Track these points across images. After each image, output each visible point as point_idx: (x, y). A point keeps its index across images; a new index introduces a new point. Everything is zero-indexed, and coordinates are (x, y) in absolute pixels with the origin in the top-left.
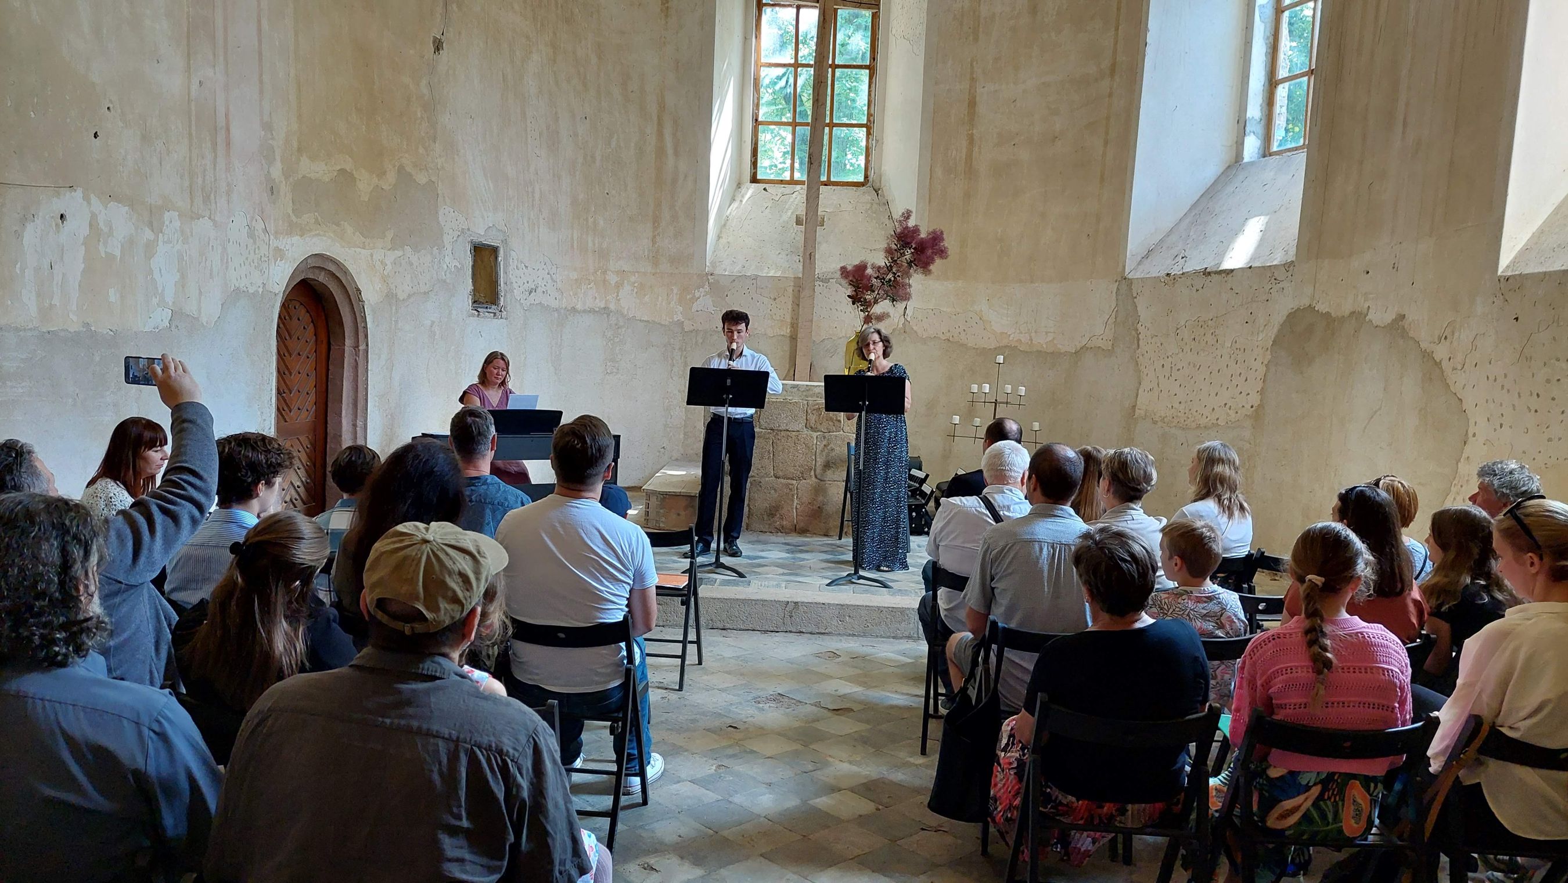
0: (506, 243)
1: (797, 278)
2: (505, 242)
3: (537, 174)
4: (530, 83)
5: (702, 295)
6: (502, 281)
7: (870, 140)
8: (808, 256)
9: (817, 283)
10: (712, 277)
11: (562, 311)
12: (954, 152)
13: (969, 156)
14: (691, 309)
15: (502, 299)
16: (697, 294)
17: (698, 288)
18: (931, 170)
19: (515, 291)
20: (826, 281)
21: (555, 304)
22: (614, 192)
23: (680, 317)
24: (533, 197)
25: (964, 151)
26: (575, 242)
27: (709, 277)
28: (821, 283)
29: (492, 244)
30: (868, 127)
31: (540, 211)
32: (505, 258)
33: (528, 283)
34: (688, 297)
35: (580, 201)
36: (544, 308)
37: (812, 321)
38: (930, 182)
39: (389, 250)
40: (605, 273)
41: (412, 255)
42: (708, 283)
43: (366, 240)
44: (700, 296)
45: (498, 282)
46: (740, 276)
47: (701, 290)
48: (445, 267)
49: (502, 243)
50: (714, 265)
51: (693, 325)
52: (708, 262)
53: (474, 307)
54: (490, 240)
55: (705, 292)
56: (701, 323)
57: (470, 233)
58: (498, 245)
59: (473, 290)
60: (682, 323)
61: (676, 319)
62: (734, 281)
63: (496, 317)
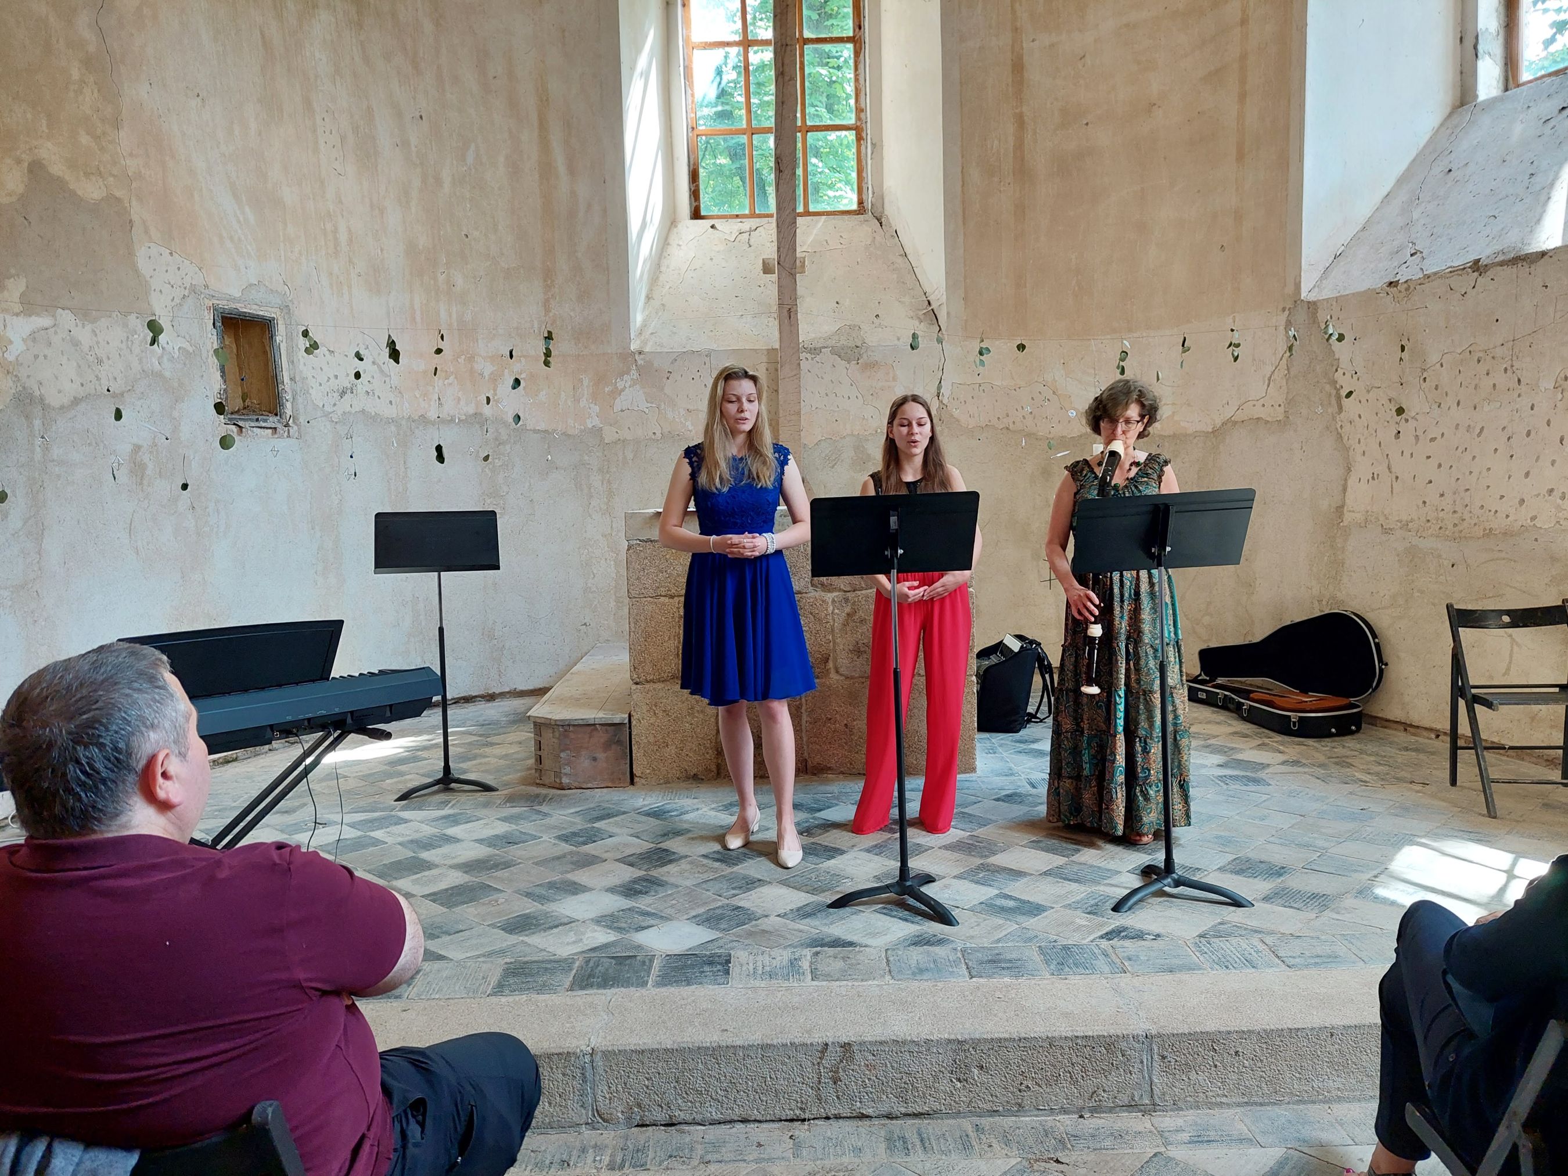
0: (289, 313)
1: (771, 351)
3: (341, 202)
4: (317, 54)
5: (627, 385)
6: (285, 376)
7: (863, 148)
8: (786, 313)
9: (803, 356)
10: (642, 356)
11: (404, 422)
12: (996, 142)
13: (1019, 146)
14: (611, 407)
16: (620, 385)
17: (621, 375)
18: (962, 172)
19: (313, 392)
20: (815, 351)
21: (389, 412)
22: (476, 233)
23: (596, 422)
24: (336, 239)
25: (1011, 140)
26: (418, 313)
27: (637, 356)
28: (808, 356)
29: (261, 313)
30: (858, 129)
32: (289, 338)
33: (336, 377)
34: (607, 390)
35: (421, 247)
36: (372, 419)
37: (799, 413)
38: (963, 191)
39: (18, 314)
40: (471, 359)
41: (77, 326)
42: (636, 366)
44: (625, 387)
45: (278, 378)
46: (684, 353)
47: (626, 377)
48: (158, 350)
49: (278, 311)
50: (643, 338)
51: (617, 432)
52: (633, 334)
53: (230, 419)
54: (255, 307)
55: (632, 379)
56: (629, 428)
57: (212, 292)
58: (273, 315)
59: (225, 391)
60: (601, 430)
61: (589, 425)
62: (676, 360)
63: (276, 436)
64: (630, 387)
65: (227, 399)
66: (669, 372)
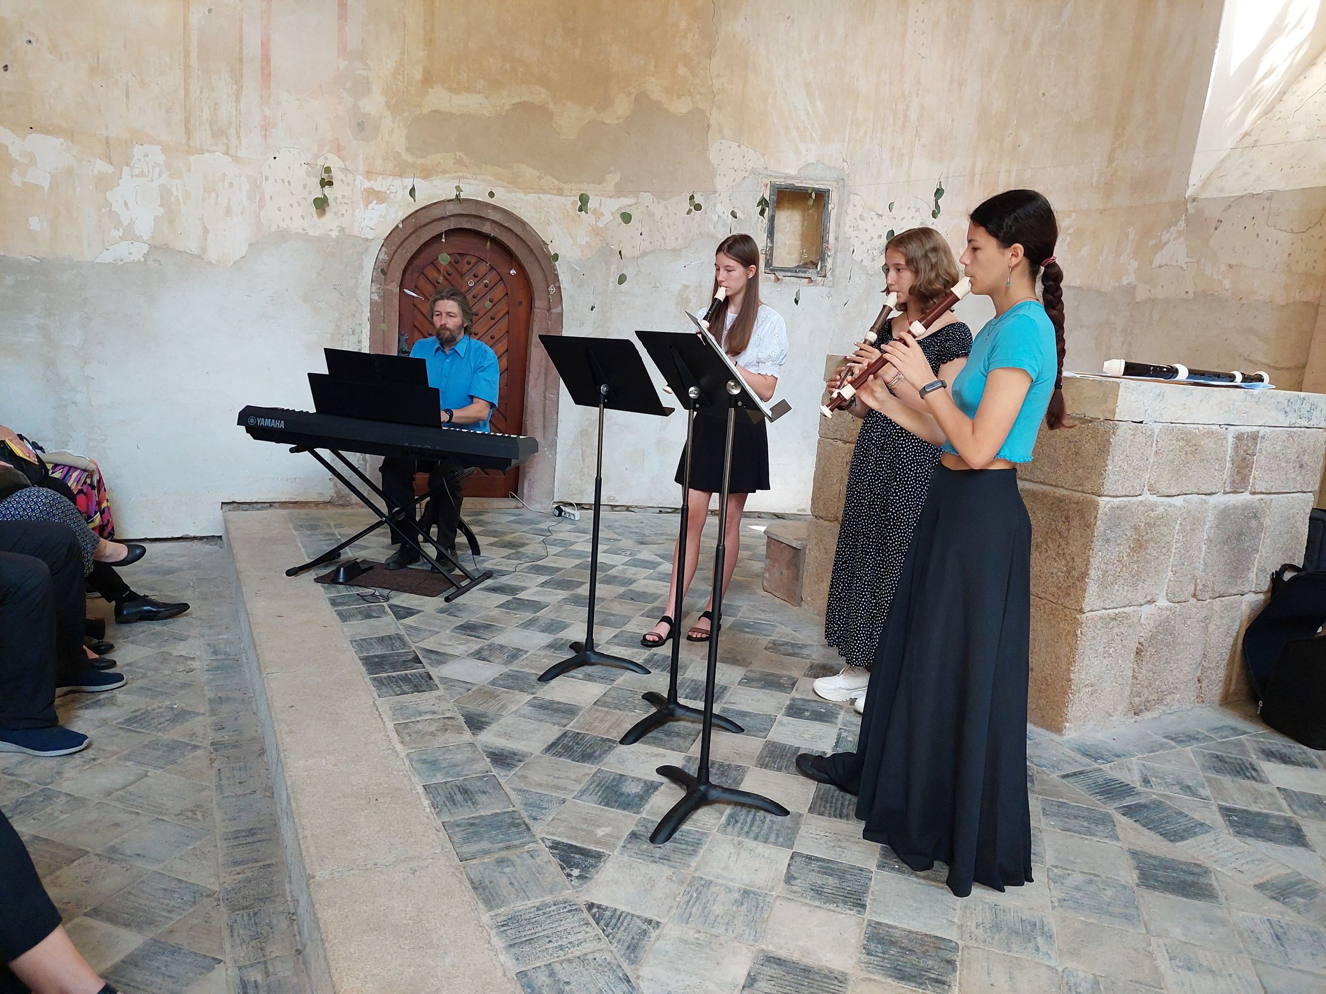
0: (844, 184)
2: (841, 181)
3: (919, 82)
5: (1172, 238)
6: (831, 238)
10: (1195, 204)
14: (1151, 263)
15: (830, 260)
16: (1165, 237)
17: (1169, 226)
19: (854, 249)
22: (1055, 89)
23: (1132, 278)
24: (906, 116)
27: (1189, 206)
29: (816, 185)
31: (918, 135)
32: (841, 203)
34: (1150, 243)
35: (994, 113)
39: (611, 197)
41: (653, 202)
42: (1186, 215)
43: (564, 185)
44: (1169, 240)
45: (825, 238)
46: (1242, 197)
47: (1174, 229)
48: (715, 218)
49: (834, 184)
50: (1206, 183)
51: (1150, 290)
52: (1195, 179)
53: (771, 270)
54: (811, 182)
55: (1178, 231)
56: (1162, 286)
57: (769, 173)
58: (828, 187)
59: (772, 249)
60: (1135, 287)
61: (1124, 282)
62: (1230, 206)
63: (812, 284)
64: (1174, 240)
65: (771, 255)
66: (1220, 221)
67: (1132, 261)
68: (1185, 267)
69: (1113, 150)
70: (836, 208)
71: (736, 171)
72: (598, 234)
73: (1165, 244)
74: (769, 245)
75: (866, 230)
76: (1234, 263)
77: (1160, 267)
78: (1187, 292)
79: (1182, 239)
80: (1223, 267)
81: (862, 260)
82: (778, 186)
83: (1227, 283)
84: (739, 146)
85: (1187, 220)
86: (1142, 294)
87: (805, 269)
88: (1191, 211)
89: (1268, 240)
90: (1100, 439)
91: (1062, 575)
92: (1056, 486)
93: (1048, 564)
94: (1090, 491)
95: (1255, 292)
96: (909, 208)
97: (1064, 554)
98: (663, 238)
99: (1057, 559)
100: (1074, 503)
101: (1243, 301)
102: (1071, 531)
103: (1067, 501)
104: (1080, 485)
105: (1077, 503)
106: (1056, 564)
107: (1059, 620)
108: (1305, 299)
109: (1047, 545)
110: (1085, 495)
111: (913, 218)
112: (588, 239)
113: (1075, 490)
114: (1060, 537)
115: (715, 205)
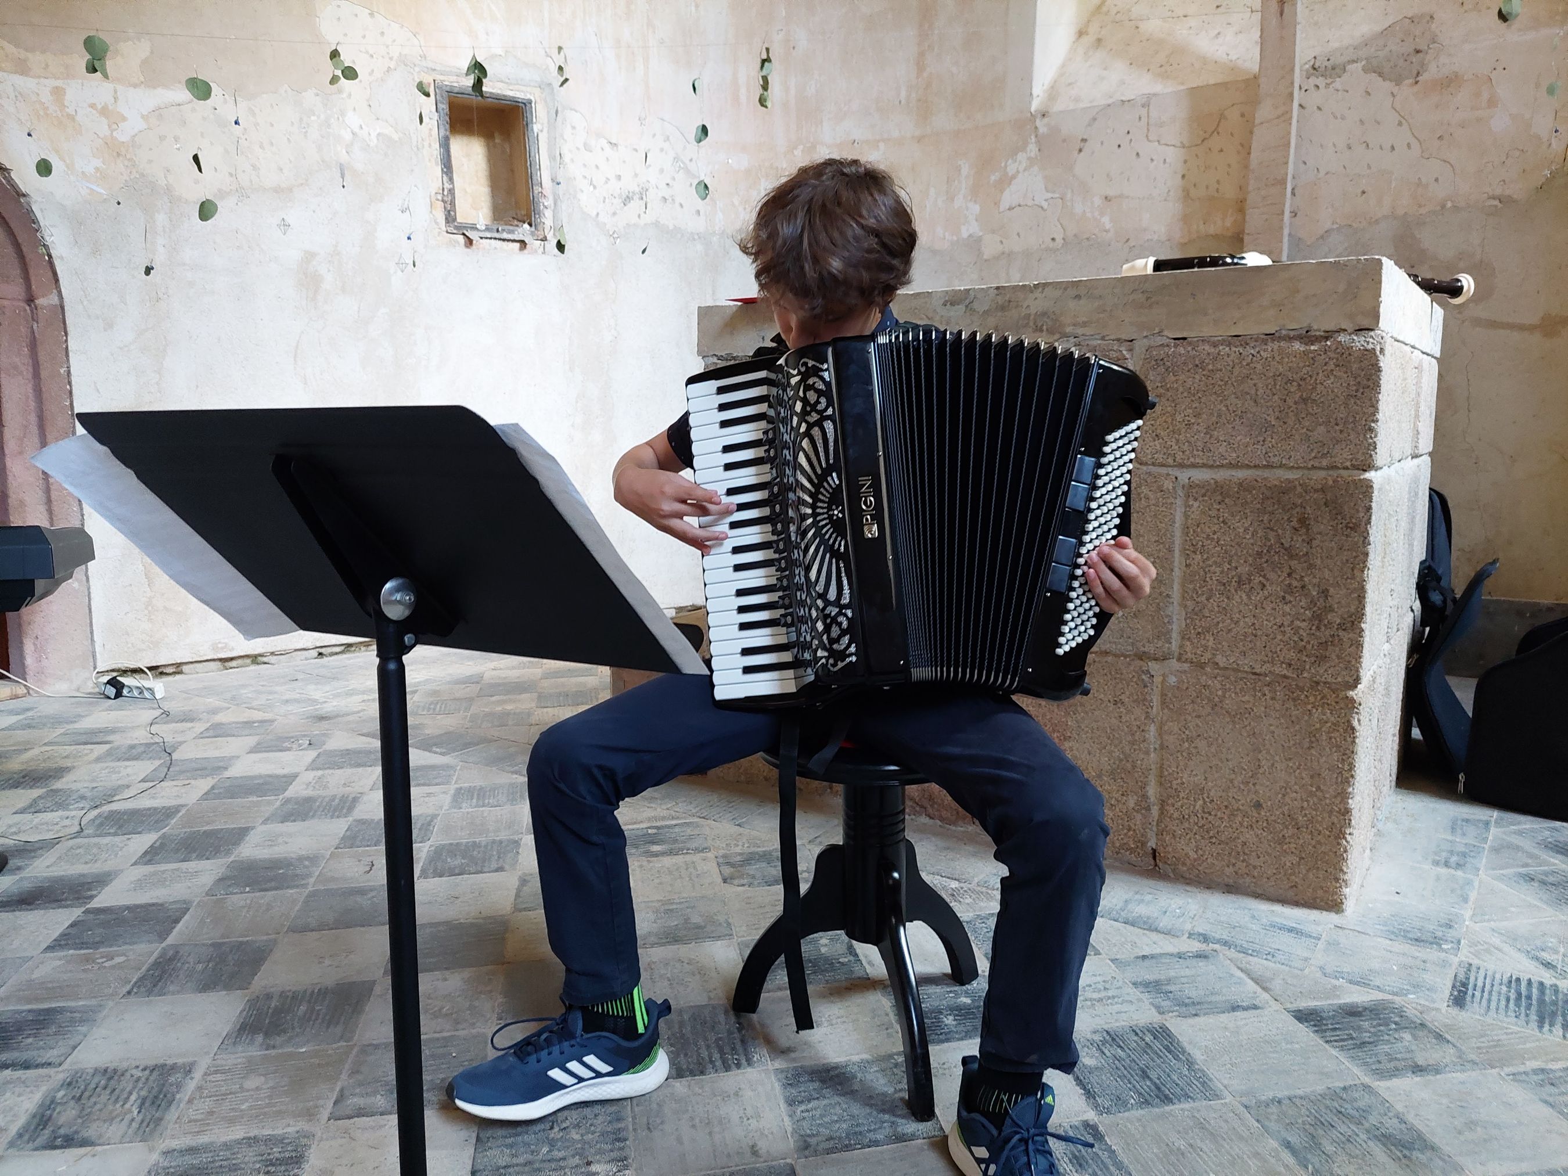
0: (550, 94)
2: (548, 91)
5: (1021, 169)
6: (543, 177)
8: (1275, 8)
9: (1299, 82)
10: (1046, 120)
14: (997, 204)
15: (546, 214)
16: (1011, 169)
19: (583, 196)
20: (1327, 71)
21: (695, 225)
27: (1038, 123)
31: (649, 24)
32: (551, 124)
33: (619, 177)
34: (993, 178)
42: (1036, 136)
43: (29, 55)
44: (1018, 172)
45: (534, 178)
46: (1109, 105)
47: (1021, 156)
48: (347, 136)
49: (537, 91)
50: (1053, 93)
51: (1001, 242)
52: (1039, 88)
53: (456, 228)
54: (500, 85)
55: (1029, 158)
56: (1018, 234)
57: (431, 65)
58: (528, 96)
59: (452, 192)
60: (979, 240)
61: (965, 234)
62: (1095, 119)
63: (525, 251)
64: (1025, 170)
65: (453, 203)
66: (1084, 140)
67: (971, 205)
68: (1045, 205)
69: (922, 54)
70: (545, 130)
71: (372, 56)
72: (118, 155)
73: (1014, 177)
74: (447, 186)
75: (597, 167)
76: (1110, 193)
77: (1011, 209)
78: (1053, 239)
79: (1036, 168)
80: (1098, 201)
81: (598, 214)
82: (448, 89)
83: (1106, 220)
84: (372, 15)
85: (1038, 142)
86: (991, 247)
87: (511, 228)
88: (1042, 130)
89: (1152, 160)
90: (1355, 366)
91: (1304, 625)
92: (1269, 466)
93: (1269, 610)
94: (1348, 464)
95: (1145, 230)
96: (654, 135)
97: (1303, 587)
98: (255, 167)
99: (1288, 597)
100: (1316, 491)
101: (1132, 243)
102: (1315, 543)
103: (1299, 489)
104: (1324, 456)
105: (1323, 490)
106: (1287, 608)
107: (1309, 707)
108: (1212, 230)
109: (1264, 576)
110: (1334, 473)
111: (662, 150)
112: (97, 163)
113: (1313, 467)
114: (1291, 557)
115: (343, 113)
